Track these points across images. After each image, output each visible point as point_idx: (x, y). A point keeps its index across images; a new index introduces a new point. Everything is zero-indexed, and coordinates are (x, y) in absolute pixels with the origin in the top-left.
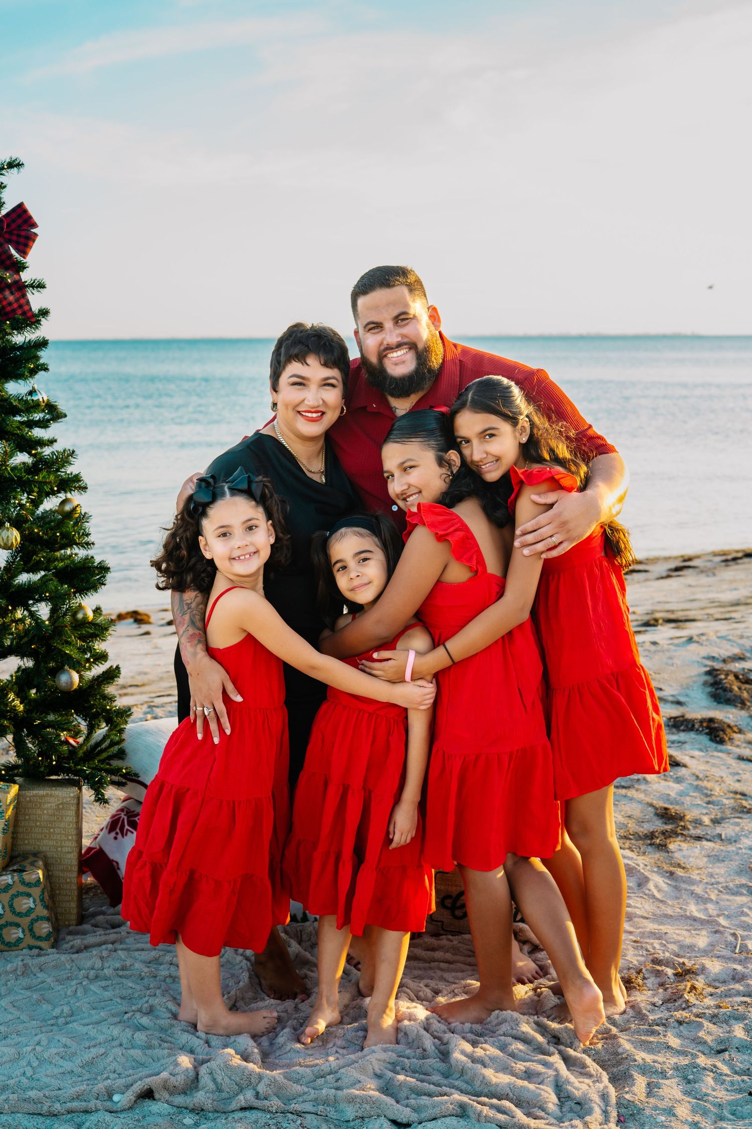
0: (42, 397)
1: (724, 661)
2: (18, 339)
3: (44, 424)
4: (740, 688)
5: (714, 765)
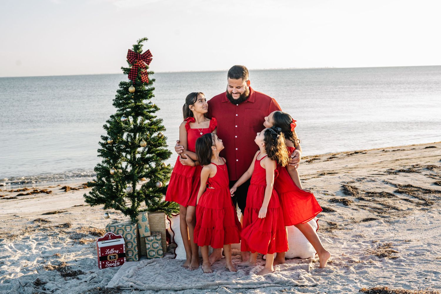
0: (153, 104)
1: (348, 183)
2: (147, 88)
3: (153, 112)
4: (353, 191)
5: (345, 211)
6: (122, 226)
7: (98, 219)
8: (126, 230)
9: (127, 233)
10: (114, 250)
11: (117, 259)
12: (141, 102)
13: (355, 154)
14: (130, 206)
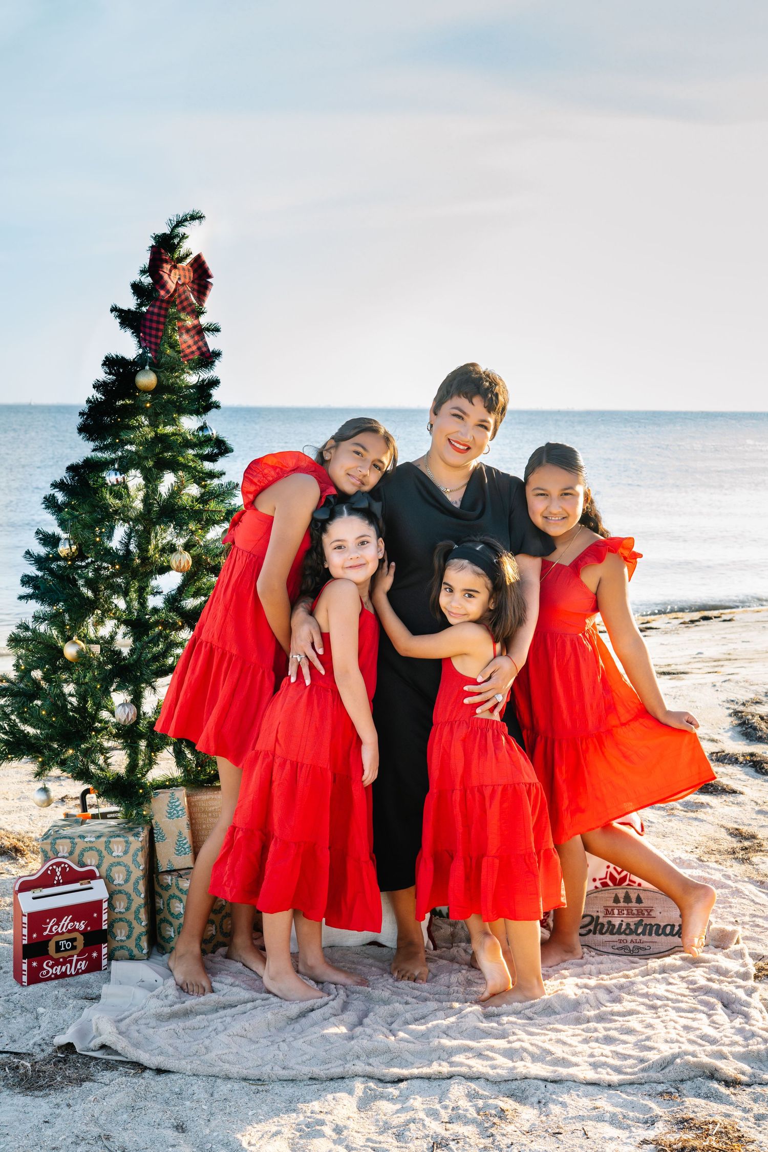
0: (212, 432)
1: (744, 704)
2: (192, 378)
3: (213, 458)
6: (99, 837)
7: (11, 796)
8: (111, 852)
9: (112, 860)
10: (71, 921)
11: (78, 951)
12: (173, 422)
13: (702, 622)
14: (122, 770)
